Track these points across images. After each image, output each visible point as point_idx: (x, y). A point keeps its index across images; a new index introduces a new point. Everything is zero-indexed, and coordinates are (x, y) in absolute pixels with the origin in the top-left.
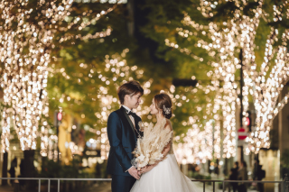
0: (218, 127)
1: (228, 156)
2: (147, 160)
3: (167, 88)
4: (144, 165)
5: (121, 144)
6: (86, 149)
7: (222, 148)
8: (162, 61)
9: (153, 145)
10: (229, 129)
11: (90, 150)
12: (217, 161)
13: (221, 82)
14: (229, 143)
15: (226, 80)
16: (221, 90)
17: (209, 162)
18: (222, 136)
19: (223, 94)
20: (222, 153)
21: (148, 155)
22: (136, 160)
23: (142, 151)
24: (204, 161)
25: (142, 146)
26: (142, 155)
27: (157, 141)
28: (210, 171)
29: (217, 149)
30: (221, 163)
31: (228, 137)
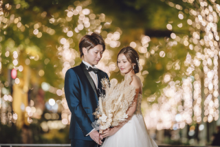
0: (198, 86)
1: (210, 119)
2: (110, 120)
3: (138, 40)
4: (107, 126)
5: (80, 104)
6: (45, 111)
7: (203, 111)
8: (132, 9)
9: (116, 104)
10: (211, 87)
11: (50, 112)
12: (197, 125)
13: (202, 33)
14: (211, 104)
15: (207, 30)
16: (202, 42)
17: (188, 127)
18: (203, 96)
19: (204, 47)
20: (203, 115)
21: (110, 115)
22: (98, 122)
23: (104, 111)
24: (182, 126)
25: (104, 105)
26: (104, 115)
27: (120, 99)
28: (189, 138)
29: (198, 111)
30: (202, 128)
31: (209, 97)
